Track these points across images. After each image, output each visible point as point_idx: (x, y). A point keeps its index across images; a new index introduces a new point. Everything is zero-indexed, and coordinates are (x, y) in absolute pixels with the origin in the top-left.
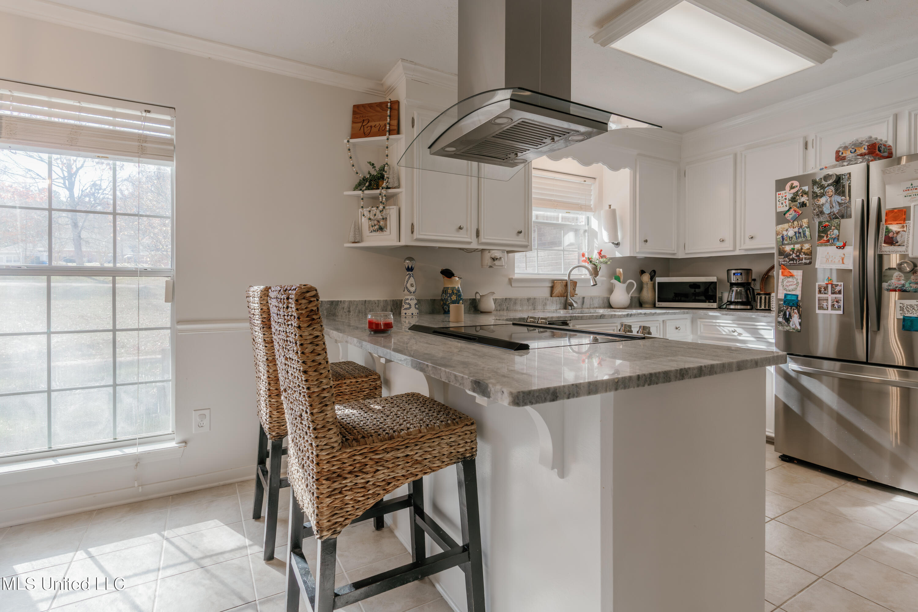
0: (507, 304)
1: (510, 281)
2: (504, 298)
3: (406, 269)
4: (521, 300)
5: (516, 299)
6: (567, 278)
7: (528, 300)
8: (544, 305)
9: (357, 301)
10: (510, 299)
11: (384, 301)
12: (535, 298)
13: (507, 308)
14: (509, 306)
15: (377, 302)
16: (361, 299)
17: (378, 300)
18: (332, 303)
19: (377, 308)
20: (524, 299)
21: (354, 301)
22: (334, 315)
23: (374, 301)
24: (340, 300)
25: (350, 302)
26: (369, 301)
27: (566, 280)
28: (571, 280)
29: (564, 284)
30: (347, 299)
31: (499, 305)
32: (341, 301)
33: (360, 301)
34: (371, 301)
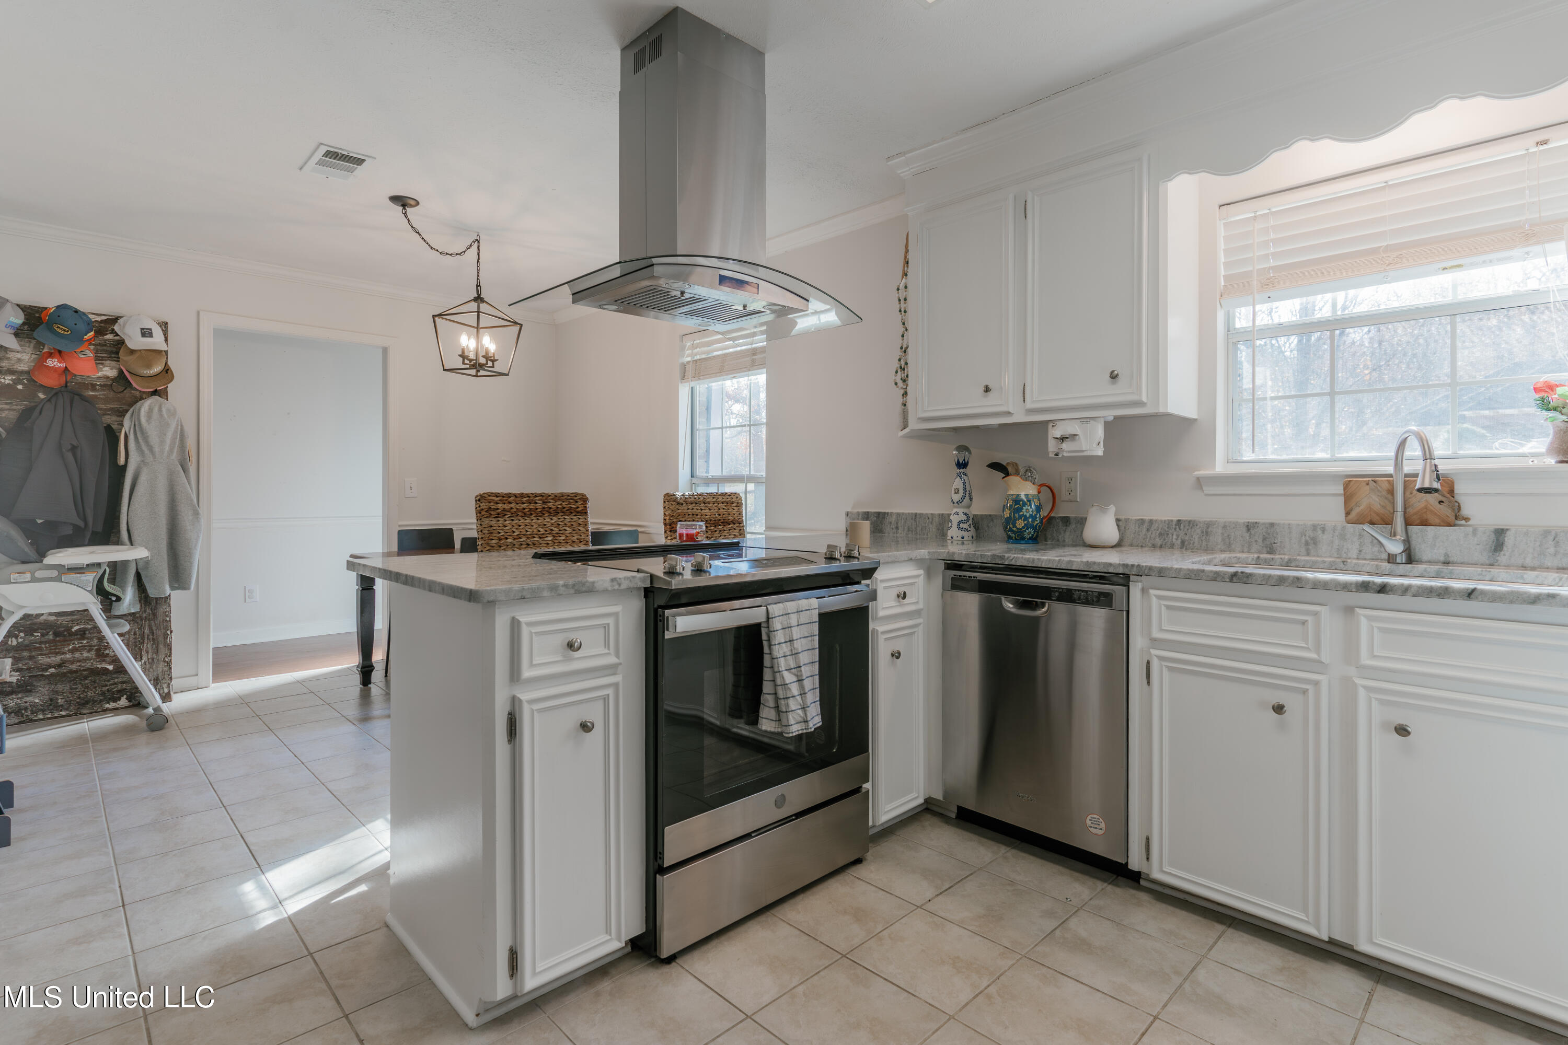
0: (1182, 533)
1: (1200, 483)
2: (1175, 519)
3: (957, 465)
4: (1224, 527)
5: (1209, 525)
6: (1390, 470)
7: (1249, 527)
8: (1307, 544)
9: (906, 514)
10: (1191, 524)
11: (939, 515)
12: (1272, 525)
13: (1183, 542)
14: (1187, 538)
15: (930, 517)
16: (911, 512)
17: (932, 514)
18: (879, 513)
19: (931, 526)
20: (1236, 524)
21: (903, 513)
22: (881, 531)
23: (927, 514)
24: (887, 511)
25: (898, 514)
26: (921, 515)
27: (1391, 476)
28: (1406, 476)
29: (1386, 486)
30: (894, 511)
31: (1161, 534)
32: (888, 513)
33: (909, 513)
34: (922, 514)
